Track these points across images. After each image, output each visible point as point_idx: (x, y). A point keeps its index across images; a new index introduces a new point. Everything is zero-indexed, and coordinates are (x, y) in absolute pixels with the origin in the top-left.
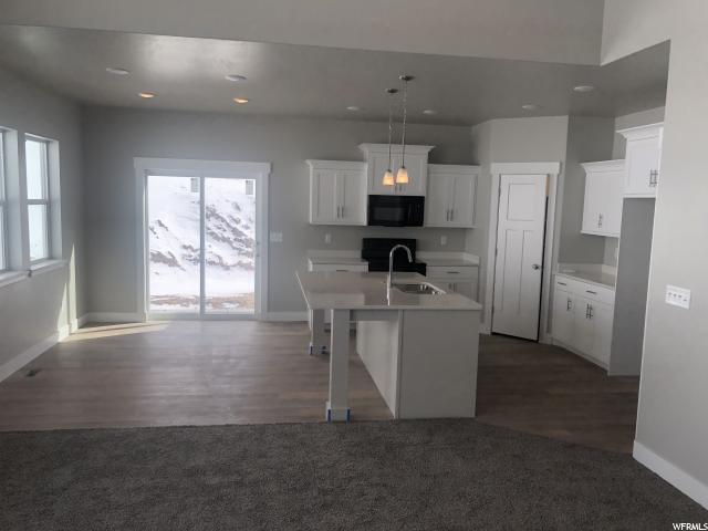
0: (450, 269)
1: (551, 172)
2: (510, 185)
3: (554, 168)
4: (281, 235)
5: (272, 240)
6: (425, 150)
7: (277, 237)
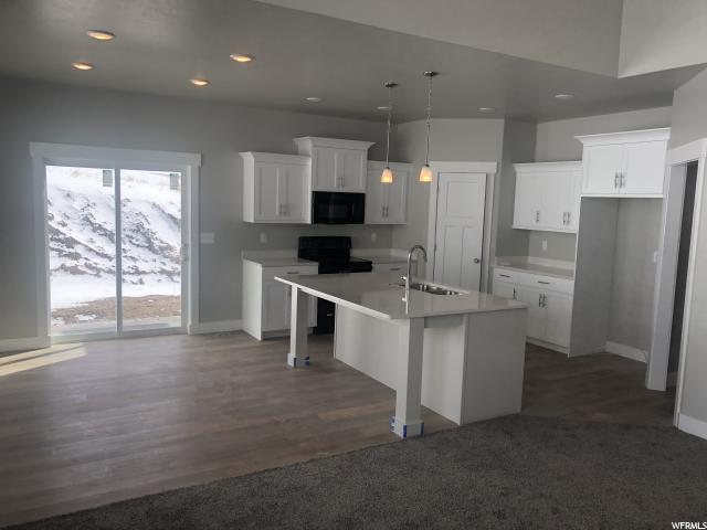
0: (393, 266)
1: (488, 172)
2: (448, 183)
3: (491, 167)
4: (213, 235)
5: (202, 241)
6: (365, 146)
7: (209, 238)
